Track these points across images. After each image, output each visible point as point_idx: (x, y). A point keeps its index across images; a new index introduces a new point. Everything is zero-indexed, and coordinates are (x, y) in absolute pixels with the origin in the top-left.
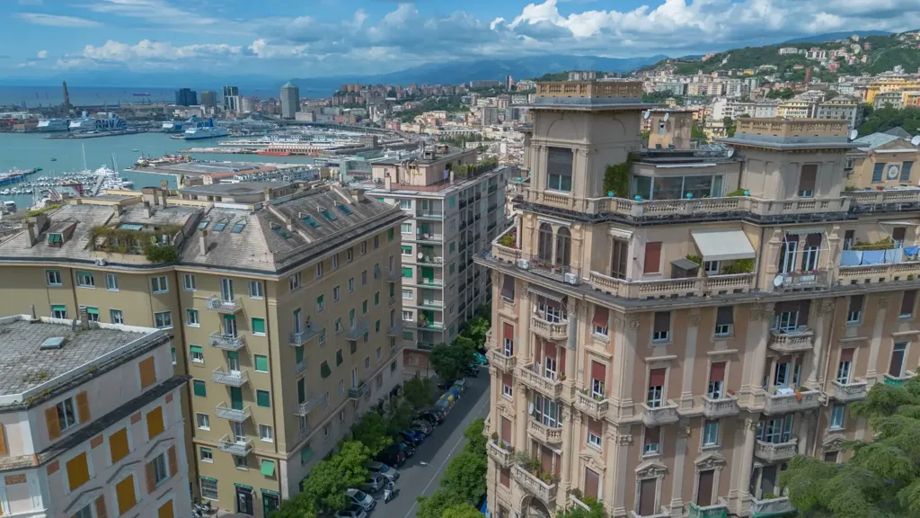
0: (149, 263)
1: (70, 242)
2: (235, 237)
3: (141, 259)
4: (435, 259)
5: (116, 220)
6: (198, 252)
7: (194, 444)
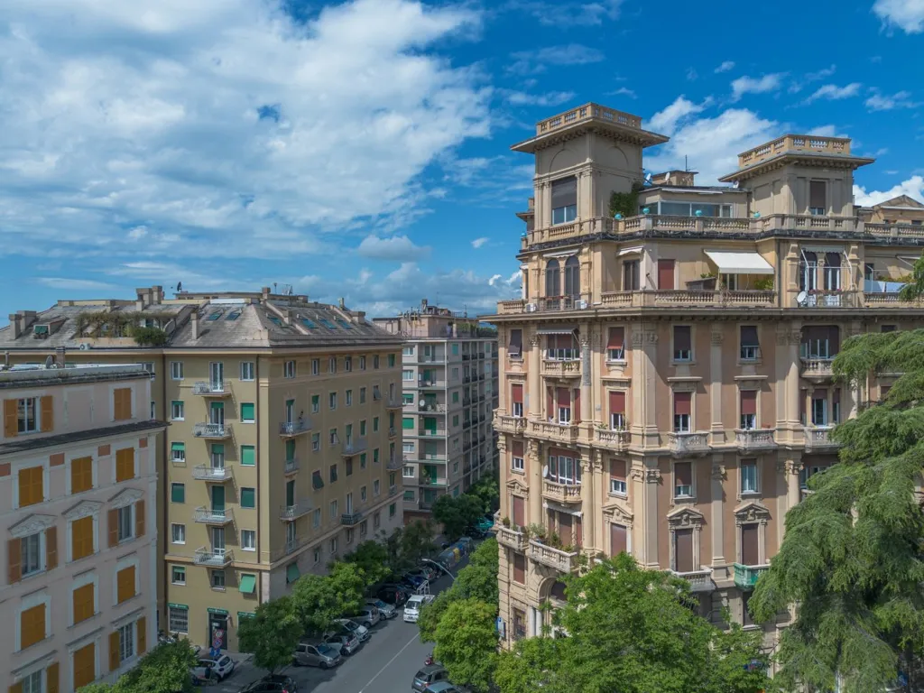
0: (136, 345)
1: (55, 335)
3: (128, 341)
4: (438, 407)
6: (190, 337)
7: (166, 562)
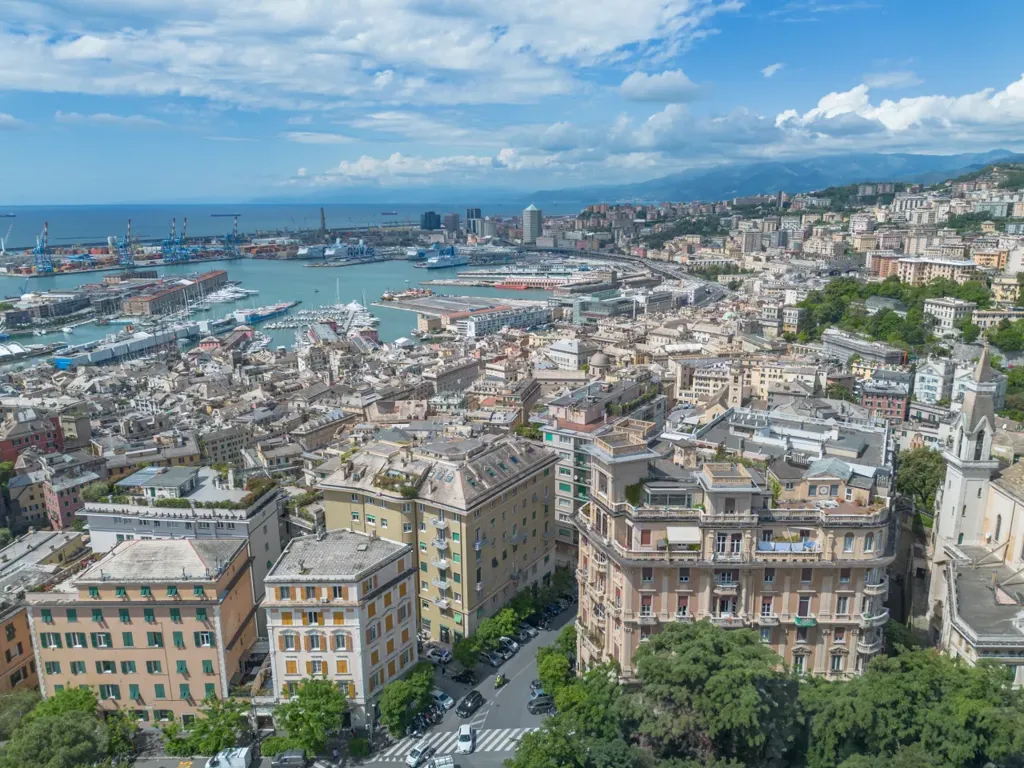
0: (402, 497)
1: (363, 479)
2: (447, 484)
3: (399, 495)
5: (386, 467)
6: (427, 493)
7: (419, 598)
